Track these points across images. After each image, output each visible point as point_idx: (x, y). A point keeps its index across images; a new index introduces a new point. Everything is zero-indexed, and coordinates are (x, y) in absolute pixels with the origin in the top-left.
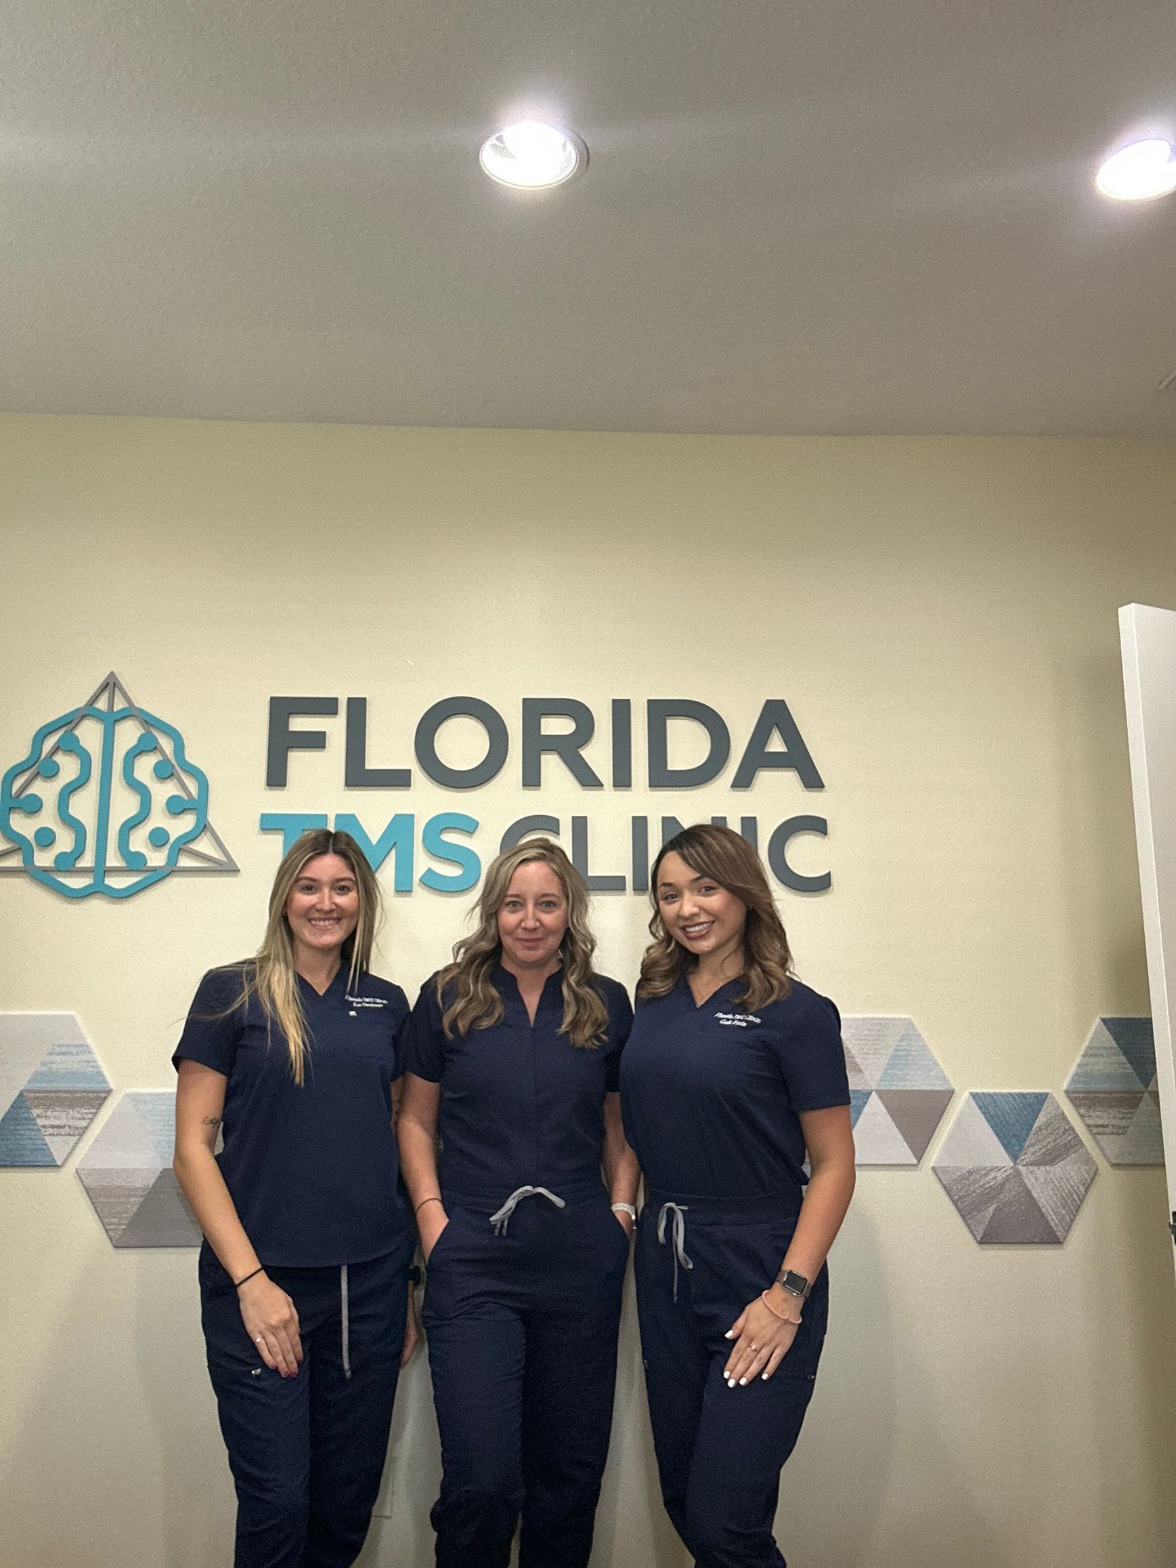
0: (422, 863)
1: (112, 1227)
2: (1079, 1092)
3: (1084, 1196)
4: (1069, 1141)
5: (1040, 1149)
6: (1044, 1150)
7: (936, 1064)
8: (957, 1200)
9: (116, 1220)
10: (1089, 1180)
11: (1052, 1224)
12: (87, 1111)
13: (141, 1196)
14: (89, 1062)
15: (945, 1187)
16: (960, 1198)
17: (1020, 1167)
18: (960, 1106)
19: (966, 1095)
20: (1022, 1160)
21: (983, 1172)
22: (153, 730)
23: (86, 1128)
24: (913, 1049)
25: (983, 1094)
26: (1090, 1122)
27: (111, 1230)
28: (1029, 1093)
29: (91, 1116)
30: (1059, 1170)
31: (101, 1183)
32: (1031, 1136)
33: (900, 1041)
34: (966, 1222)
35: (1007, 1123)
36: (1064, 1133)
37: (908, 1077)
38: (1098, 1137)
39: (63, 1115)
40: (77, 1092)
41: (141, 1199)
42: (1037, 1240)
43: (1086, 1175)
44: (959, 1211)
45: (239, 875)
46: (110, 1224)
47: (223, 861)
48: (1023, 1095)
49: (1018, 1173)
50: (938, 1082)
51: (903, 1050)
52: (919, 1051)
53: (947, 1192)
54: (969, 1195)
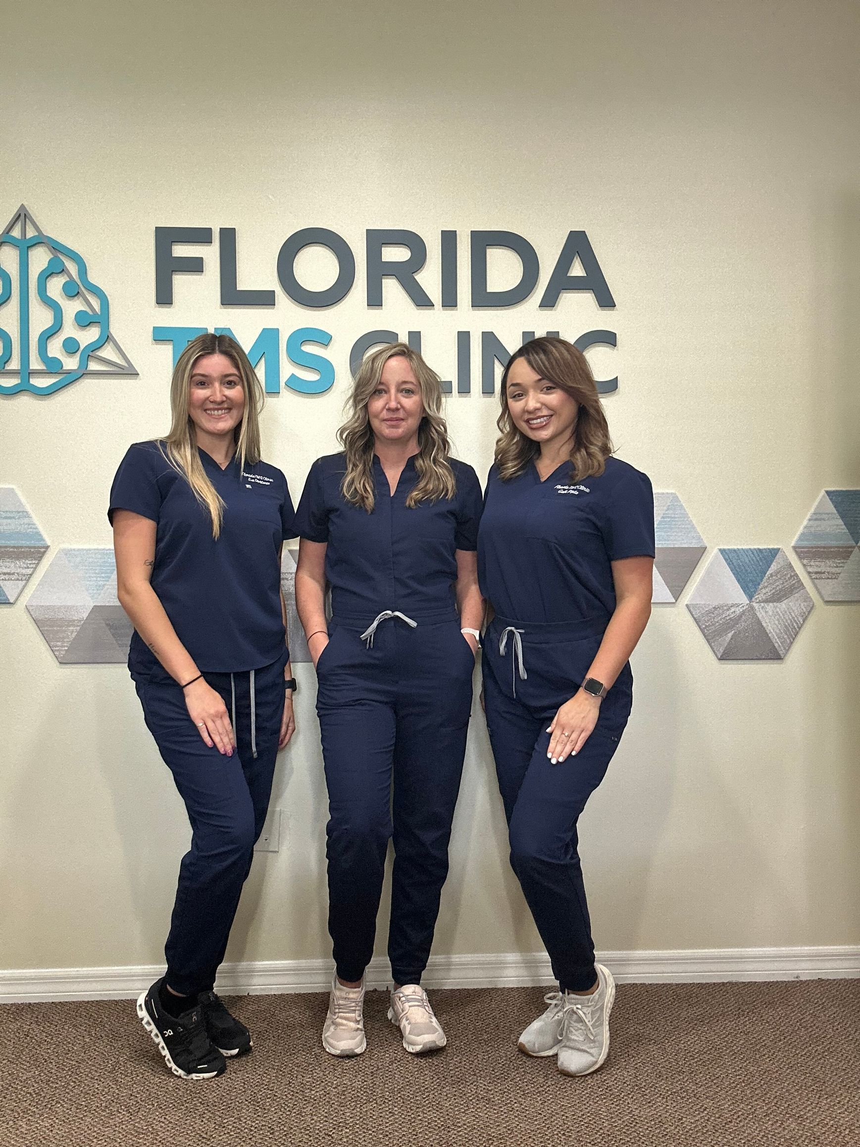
0: (287, 369)
1: (57, 648)
2: (803, 548)
3: (802, 625)
4: (794, 584)
5: (771, 590)
6: (774, 591)
7: (693, 527)
8: (704, 628)
9: (59, 644)
10: (807, 613)
11: (776, 645)
12: (30, 562)
13: (78, 626)
14: (29, 524)
15: (695, 619)
16: (706, 626)
17: (754, 604)
18: (711, 558)
19: (716, 551)
20: (756, 599)
21: (725, 608)
22: (60, 256)
23: (31, 575)
24: (676, 516)
25: (729, 549)
26: (810, 570)
27: (58, 650)
28: (765, 549)
29: (34, 566)
30: (784, 606)
31: (47, 616)
32: (764, 580)
33: (668, 510)
34: (710, 644)
35: (747, 571)
36: (789, 579)
37: (671, 538)
38: (816, 581)
39: (13, 565)
40: (22, 547)
41: (78, 628)
42: (763, 657)
43: (804, 609)
44: (705, 636)
45: (139, 378)
46: (56, 646)
47: (125, 367)
48: (759, 550)
49: (752, 608)
50: (694, 541)
51: (668, 517)
52: (681, 518)
53: (697, 622)
54: (713, 625)
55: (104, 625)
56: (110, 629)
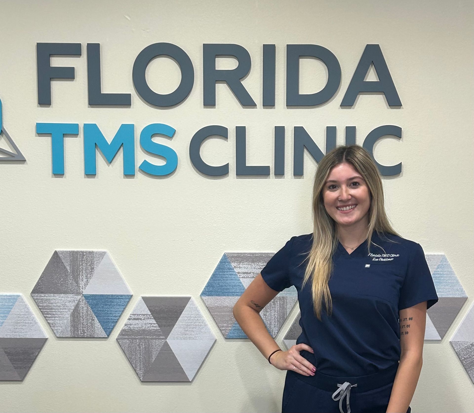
0: (140, 156)
7: (457, 282)
8: (464, 360)
15: (457, 353)
16: (465, 359)
18: (470, 307)
24: (445, 273)
33: (438, 268)
34: (467, 372)
37: (440, 290)
44: (464, 366)
45: (26, 163)
47: (15, 154)
50: (457, 293)
51: (438, 274)
52: (448, 274)
53: (458, 355)
54: (470, 357)
55: (4, 353)
56: (8, 356)
